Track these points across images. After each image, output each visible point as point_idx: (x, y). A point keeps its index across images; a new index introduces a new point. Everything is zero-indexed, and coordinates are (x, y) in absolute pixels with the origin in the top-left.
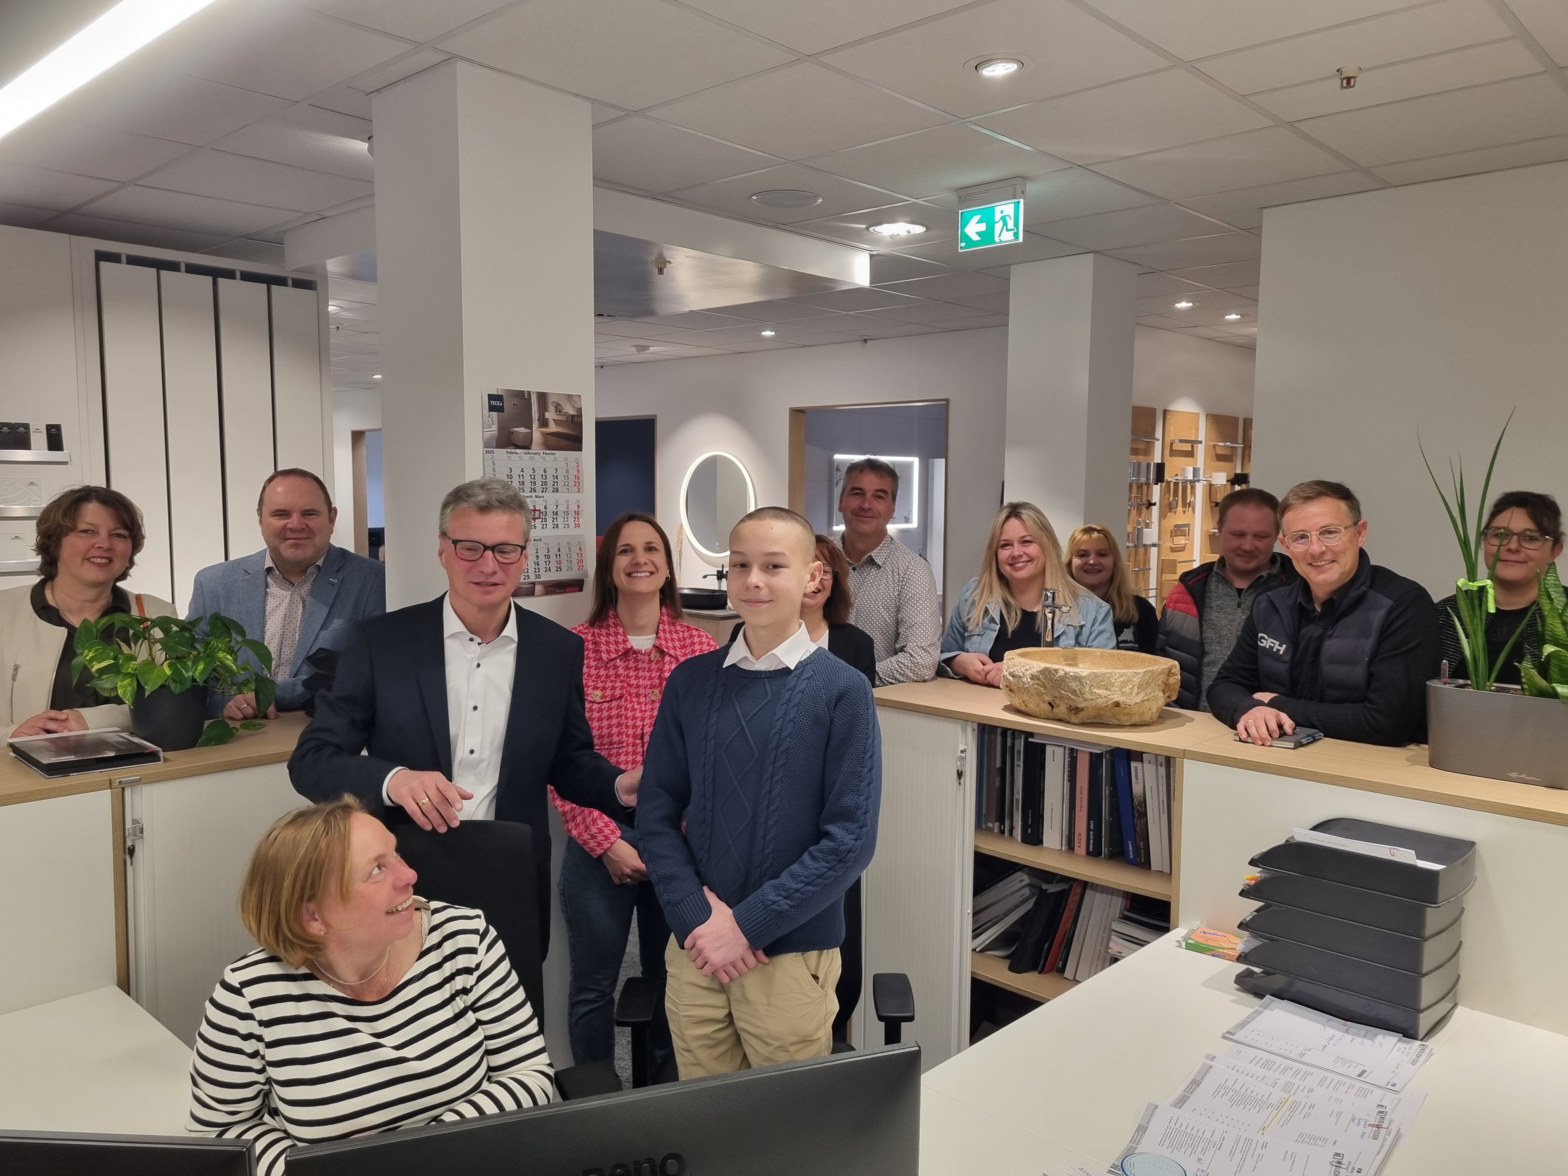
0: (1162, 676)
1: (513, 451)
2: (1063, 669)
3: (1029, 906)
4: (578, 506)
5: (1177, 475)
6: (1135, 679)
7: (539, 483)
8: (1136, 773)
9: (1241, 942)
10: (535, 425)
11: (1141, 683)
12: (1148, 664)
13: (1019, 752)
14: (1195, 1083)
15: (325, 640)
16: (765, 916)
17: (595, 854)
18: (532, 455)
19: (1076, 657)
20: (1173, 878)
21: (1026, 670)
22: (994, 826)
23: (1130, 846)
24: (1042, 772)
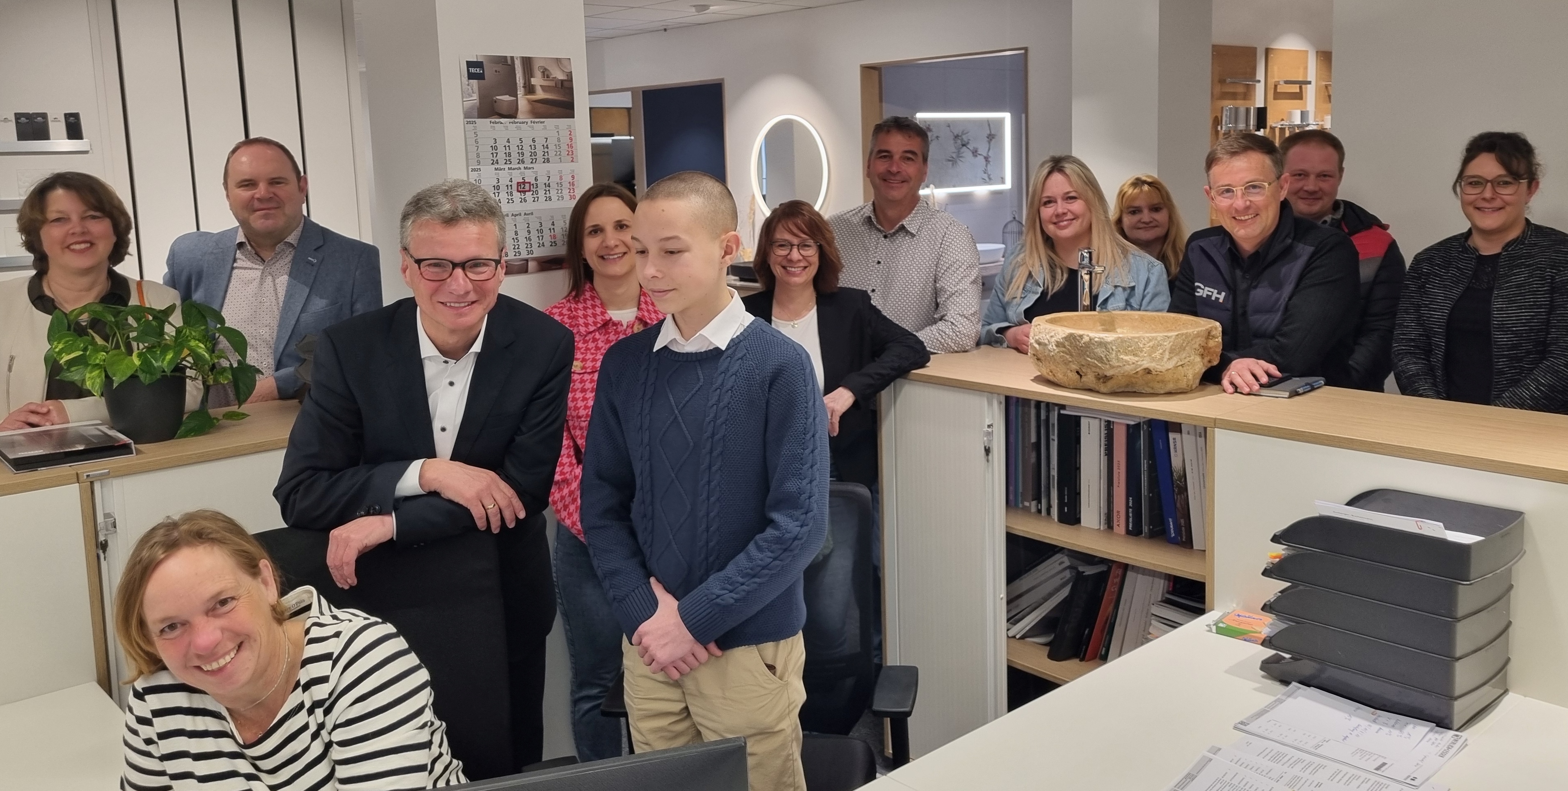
0: (1199, 339)
1: (497, 120)
2: (1089, 334)
4: (573, 177)
5: (1283, 120)
6: (1165, 343)
7: (527, 154)
8: (1175, 445)
10: (521, 92)
11: (1173, 347)
12: (1188, 326)
13: (1053, 425)
16: (709, 610)
18: (518, 124)
19: (1113, 321)
20: (1208, 557)
21: (1052, 337)
22: (1030, 504)
23: (1171, 523)
24: (1078, 446)
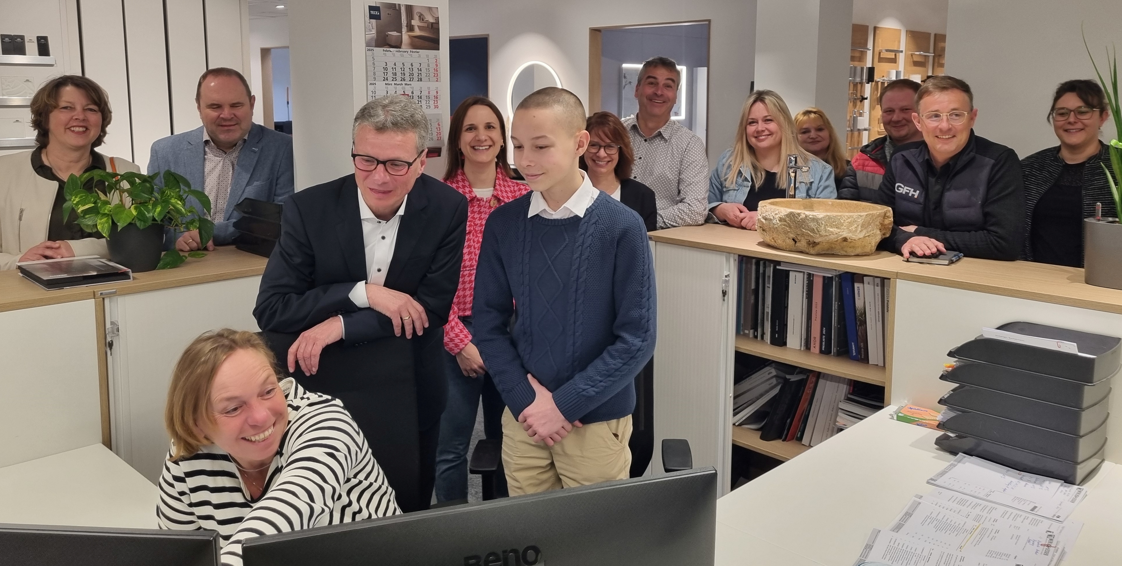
0: (880, 218)
1: (388, 49)
2: (804, 213)
3: (776, 391)
4: (437, 92)
5: (883, 77)
6: (859, 220)
7: (407, 74)
8: (859, 292)
9: (942, 414)
10: (404, 30)
11: (864, 223)
12: (868, 210)
13: (769, 277)
14: (908, 515)
15: (250, 192)
17: (453, 353)
18: (402, 53)
19: (810, 205)
20: (887, 369)
21: (776, 214)
22: (749, 332)
23: (853, 346)
24: (787, 291)
